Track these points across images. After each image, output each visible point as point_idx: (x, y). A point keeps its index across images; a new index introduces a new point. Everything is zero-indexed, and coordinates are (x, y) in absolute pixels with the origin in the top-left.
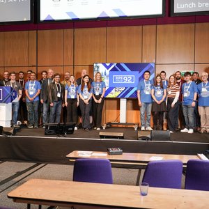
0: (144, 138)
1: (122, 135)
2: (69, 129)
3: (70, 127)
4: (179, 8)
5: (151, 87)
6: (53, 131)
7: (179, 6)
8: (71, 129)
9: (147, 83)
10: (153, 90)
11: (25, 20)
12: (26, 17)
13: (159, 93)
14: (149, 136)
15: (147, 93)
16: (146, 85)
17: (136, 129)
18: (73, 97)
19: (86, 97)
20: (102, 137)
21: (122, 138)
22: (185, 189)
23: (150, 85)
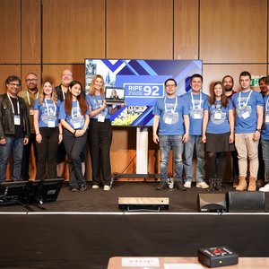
0: (212, 208)
2: (50, 192)
3: (52, 187)
5: (203, 106)
8: (53, 192)
9: (197, 97)
10: (207, 112)
13: (218, 116)
14: (222, 203)
15: (197, 116)
16: (193, 101)
17: (171, 186)
18: (52, 124)
19: (77, 125)
23: (201, 101)
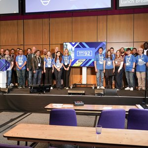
0: (99, 94)
1: (84, 92)
3: (48, 87)
5: (104, 59)
6: (36, 90)
7: (123, 2)
8: (48, 89)
9: (101, 56)
11: (15, 12)
12: (16, 10)
13: (109, 63)
14: (102, 93)
15: (101, 63)
17: (93, 88)
18: (49, 66)
19: (58, 66)
20: (70, 94)
21: (84, 94)
22: (127, 129)
23: (103, 57)
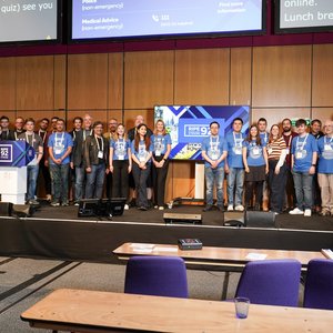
0: (234, 223)
1: (199, 217)
2: (116, 208)
3: (118, 204)
4: (287, 20)
6: (91, 212)
7: (288, 18)
8: (119, 208)
9: (238, 137)
10: (245, 149)
11: (49, 38)
13: (256, 152)
14: (242, 220)
15: (238, 152)
16: (236, 140)
18: (121, 158)
20: (167, 221)
21: (199, 222)
23: (241, 140)
